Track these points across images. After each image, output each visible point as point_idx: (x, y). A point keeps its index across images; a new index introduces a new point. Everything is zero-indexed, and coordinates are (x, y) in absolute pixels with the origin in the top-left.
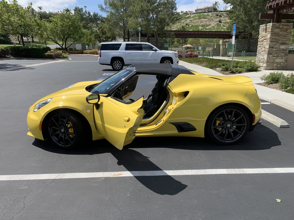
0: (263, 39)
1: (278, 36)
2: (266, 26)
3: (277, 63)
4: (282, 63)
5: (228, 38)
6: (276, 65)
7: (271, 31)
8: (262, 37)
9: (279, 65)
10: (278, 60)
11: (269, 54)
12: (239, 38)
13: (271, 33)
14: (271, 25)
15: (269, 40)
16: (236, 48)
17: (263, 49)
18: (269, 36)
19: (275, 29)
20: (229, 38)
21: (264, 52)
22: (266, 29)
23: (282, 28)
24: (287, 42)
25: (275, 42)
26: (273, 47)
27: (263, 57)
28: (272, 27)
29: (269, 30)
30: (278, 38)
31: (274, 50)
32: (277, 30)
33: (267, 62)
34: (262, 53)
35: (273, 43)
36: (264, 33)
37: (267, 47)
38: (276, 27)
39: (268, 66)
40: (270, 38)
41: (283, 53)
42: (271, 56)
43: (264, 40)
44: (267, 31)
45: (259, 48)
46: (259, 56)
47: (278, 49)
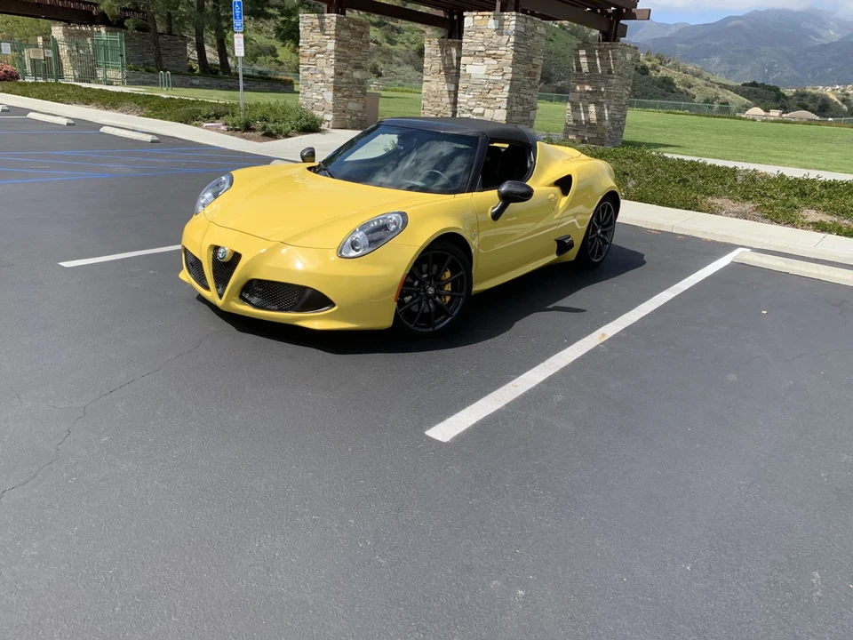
0: (313, 50)
1: (349, 49)
2: (321, 18)
3: (350, 112)
4: (359, 112)
5: (85, 24)
6: (348, 116)
7: (336, 35)
8: (311, 46)
9: (355, 118)
10: (352, 106)
11: (336, 89)
12: (126, 28)
13: (336, 39)
14: (334, 18)
15: (333, 56)
16: (127, 58)
17: (319, 76)
18: (331, 45)
19: (342, 29)
20: (91, 25)
21: (322, 84)
22: (322, 27)
23: (354, 29)
24: (363, 63)
25: (344, 61)
26: (341, 74)
27: (320, 98)
28: (337, 23)
29: (331, 30)
30: (347, 51)
31: (344, 80)
32: (345, 34)
33: (334, 111)
34: (316, 87)
35: (341, 64)
36: (316, 37)
37: (331, 72)
38: (342, 24)
39: (336, 119)
40: (335, 51)
41: (359, 88)
42: (339, 95)
43: (319, 53)
44: (327, 33)
45: (306, 73)
46: (308, 94)
47: (350, 80)
